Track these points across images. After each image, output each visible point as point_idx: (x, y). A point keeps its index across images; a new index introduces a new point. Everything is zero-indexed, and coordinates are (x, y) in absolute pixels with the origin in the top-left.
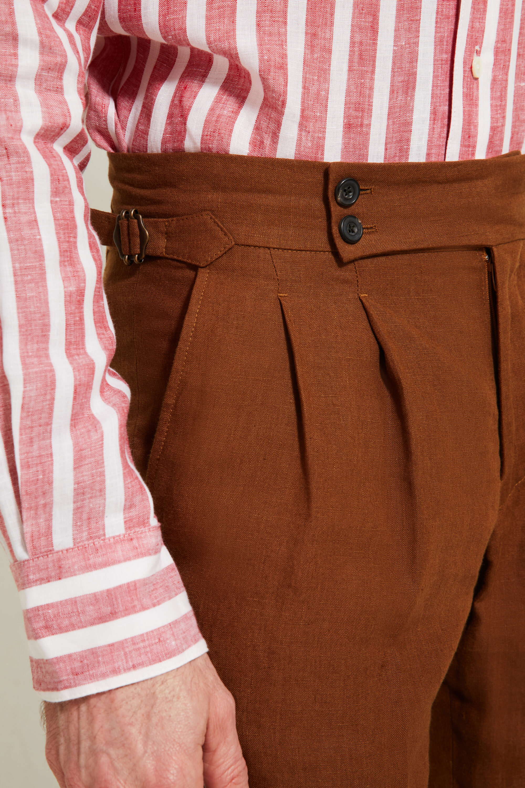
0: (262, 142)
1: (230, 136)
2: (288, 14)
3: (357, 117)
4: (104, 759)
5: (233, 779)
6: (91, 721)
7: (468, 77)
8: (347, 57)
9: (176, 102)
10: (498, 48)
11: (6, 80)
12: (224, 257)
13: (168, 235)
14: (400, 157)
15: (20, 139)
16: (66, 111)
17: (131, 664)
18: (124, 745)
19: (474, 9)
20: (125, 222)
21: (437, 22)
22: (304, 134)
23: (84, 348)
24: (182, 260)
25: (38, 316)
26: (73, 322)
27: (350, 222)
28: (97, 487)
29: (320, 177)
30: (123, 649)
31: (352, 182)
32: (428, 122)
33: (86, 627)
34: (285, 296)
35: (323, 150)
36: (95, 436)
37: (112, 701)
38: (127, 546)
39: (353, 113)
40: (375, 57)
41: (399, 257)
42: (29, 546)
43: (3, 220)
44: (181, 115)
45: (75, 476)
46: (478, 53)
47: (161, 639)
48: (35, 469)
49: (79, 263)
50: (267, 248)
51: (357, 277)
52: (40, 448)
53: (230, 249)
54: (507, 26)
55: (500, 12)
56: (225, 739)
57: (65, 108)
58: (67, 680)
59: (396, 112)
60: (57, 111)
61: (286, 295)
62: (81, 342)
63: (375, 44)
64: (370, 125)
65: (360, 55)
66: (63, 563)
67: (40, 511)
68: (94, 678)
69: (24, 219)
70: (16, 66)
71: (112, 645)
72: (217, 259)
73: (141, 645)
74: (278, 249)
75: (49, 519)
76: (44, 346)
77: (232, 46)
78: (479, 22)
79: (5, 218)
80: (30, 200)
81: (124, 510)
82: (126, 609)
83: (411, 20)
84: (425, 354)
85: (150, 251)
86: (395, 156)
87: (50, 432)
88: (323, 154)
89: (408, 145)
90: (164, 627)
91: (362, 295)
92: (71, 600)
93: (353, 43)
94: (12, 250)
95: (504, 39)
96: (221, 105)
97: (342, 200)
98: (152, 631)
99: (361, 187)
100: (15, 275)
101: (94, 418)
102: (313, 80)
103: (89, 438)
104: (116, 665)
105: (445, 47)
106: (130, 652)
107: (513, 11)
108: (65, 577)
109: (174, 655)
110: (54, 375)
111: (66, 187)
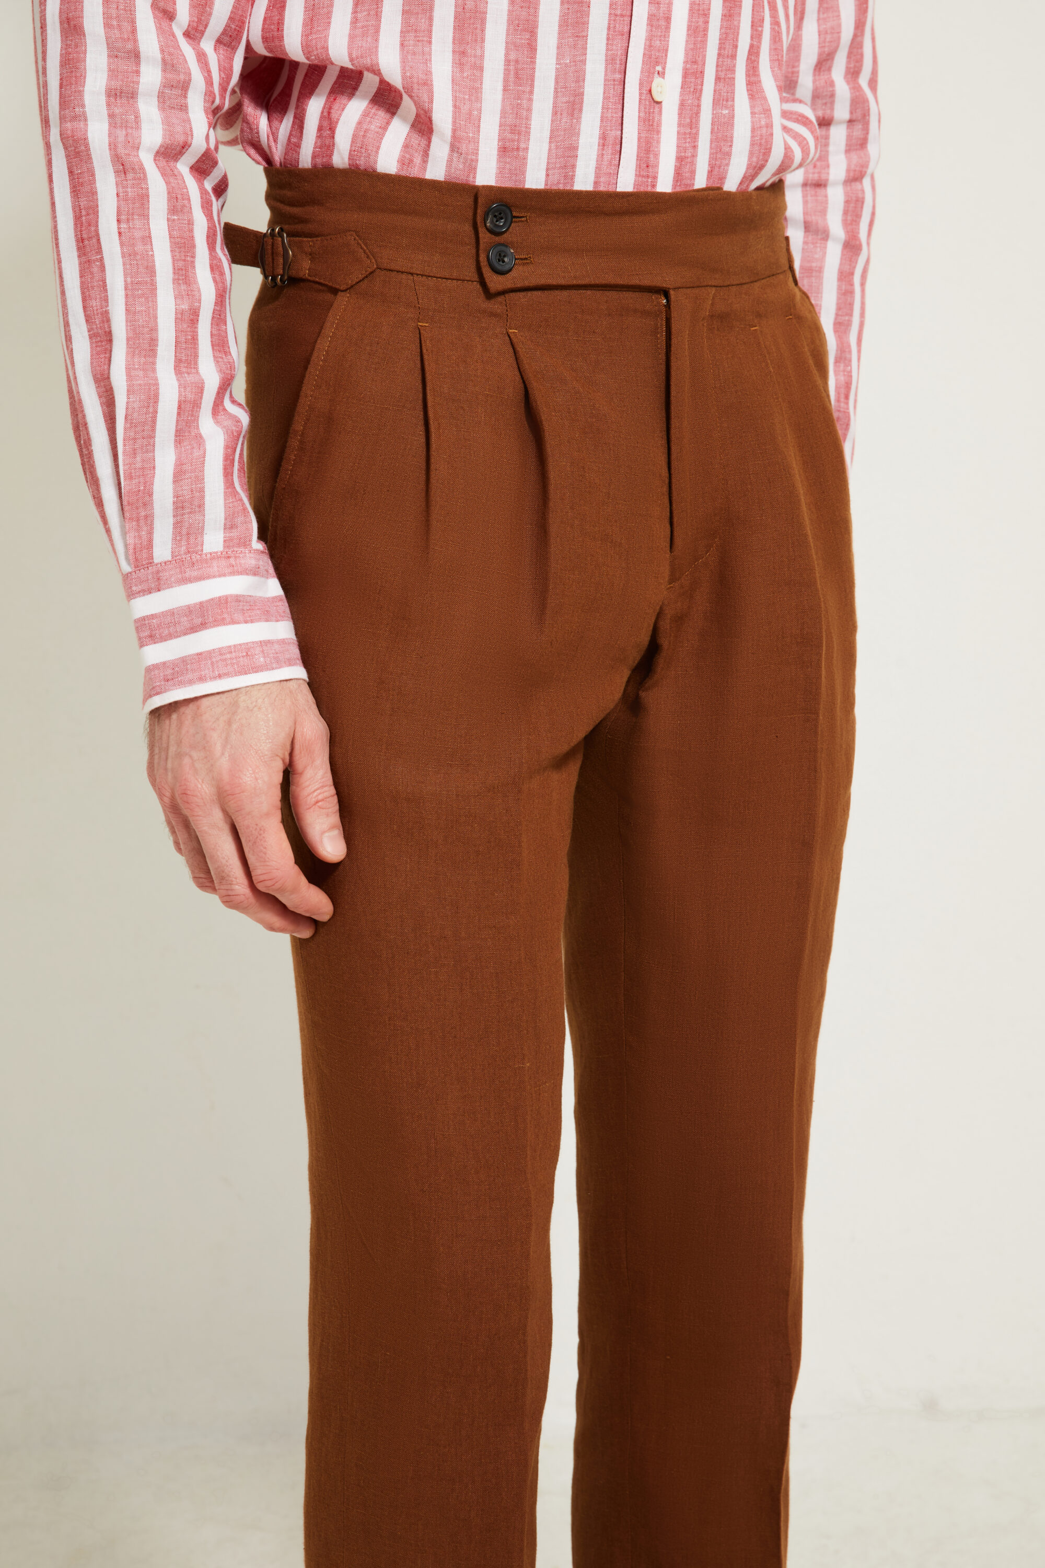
0: (411, 161)
1: (377, 152)
2: (434, 33)
3: (513, 141)
4: (186, 760)
5: (317, 802)
6: (179, 728)
7: (645, 99)
8: (501, 76)
9: (325, 114)
10: (686, 69)
11: (128, 97)
12: (366, 281)
13: (312, 256)
14: (565, 184)
15: (138, 156)
16: (189, 130)
17: (217, 673)
18: (204, 748)
19: (652, 26)
20: (270, 241)
21: (608, 39)
22: (455, 155)
23: (196, 368)
24: (324, 282)
25: (146, 330)
26: (183, 340)
27: (500, 251)
28: (196, 503)
29: (470, 201)
30: (210, 658)
31: (504, 208)
32: (596, 147)
33: (180, 636)
34: (425, 326)
35: (475, 173)
36: (196, 453)
37: (198, 708)
38: (223, 563)
39: (509, 136)
40: (534, 76)
41: (557, 292)
42: (131, 557)
43: (117, 234)
44: (330, 128)
45: (174, 489)
46: (662, 74)
47: (249, 653)
48: (137, 480)
49: (196, 282)
50: (410, 274)
51: (507, 311)
52: (143, 461)
53: (372, 273)
54: (698, 45)
55: (688, 30)
56: (312, 763)
57: (188, 126)
58: (159, 686)
59: (559, 136)
60: (179, 129)
61: (427, 325)
62: (193, 362)
63: (534, 63)
64: (527, 149)
65: (516, 74)
66: (161, 575)
67: (142, 522)
68: (182, 684)
69: (138, 234)
70: (138, 83)
71: (200, 654)
72: (358, 283)
73: (228, 656)
74: (422, 275)
75: (150, 533)
76: (151, 360)
77: (374, 62)
78: (660, 40)
79: (120, 233)
80: (145, 216)
81: (225, 529)
82: (215, 621)
83: (577, 36)
84: (577, 398)
85: (293, 273)
86: (558, 183)
87: (154, 446)
88: (474, 177)
89: (574, 172)
90: (253, 642)
91: (510, 331)
92: (169, 611)
93: (507, 62)
94: (124, 264)
95: (694, 60)
96: (368, 119)
97: (492, 226)
98: (240, 645)
99: (515, 214)
100: (126, 289)
101: (201, 437)
102: (464, 99)
103: (191, 454)
104: (203, 673)
105: (618, 66)
106: (217, 662)
107: (706, 30)
108: (164, 589)
109: (262, 671)
110: (158, 389)
111: (184, 206)
